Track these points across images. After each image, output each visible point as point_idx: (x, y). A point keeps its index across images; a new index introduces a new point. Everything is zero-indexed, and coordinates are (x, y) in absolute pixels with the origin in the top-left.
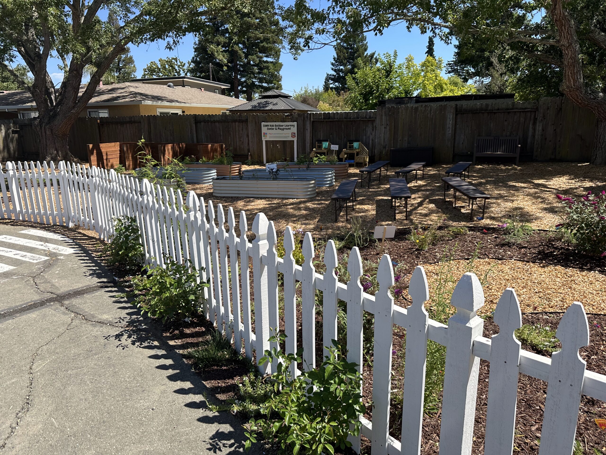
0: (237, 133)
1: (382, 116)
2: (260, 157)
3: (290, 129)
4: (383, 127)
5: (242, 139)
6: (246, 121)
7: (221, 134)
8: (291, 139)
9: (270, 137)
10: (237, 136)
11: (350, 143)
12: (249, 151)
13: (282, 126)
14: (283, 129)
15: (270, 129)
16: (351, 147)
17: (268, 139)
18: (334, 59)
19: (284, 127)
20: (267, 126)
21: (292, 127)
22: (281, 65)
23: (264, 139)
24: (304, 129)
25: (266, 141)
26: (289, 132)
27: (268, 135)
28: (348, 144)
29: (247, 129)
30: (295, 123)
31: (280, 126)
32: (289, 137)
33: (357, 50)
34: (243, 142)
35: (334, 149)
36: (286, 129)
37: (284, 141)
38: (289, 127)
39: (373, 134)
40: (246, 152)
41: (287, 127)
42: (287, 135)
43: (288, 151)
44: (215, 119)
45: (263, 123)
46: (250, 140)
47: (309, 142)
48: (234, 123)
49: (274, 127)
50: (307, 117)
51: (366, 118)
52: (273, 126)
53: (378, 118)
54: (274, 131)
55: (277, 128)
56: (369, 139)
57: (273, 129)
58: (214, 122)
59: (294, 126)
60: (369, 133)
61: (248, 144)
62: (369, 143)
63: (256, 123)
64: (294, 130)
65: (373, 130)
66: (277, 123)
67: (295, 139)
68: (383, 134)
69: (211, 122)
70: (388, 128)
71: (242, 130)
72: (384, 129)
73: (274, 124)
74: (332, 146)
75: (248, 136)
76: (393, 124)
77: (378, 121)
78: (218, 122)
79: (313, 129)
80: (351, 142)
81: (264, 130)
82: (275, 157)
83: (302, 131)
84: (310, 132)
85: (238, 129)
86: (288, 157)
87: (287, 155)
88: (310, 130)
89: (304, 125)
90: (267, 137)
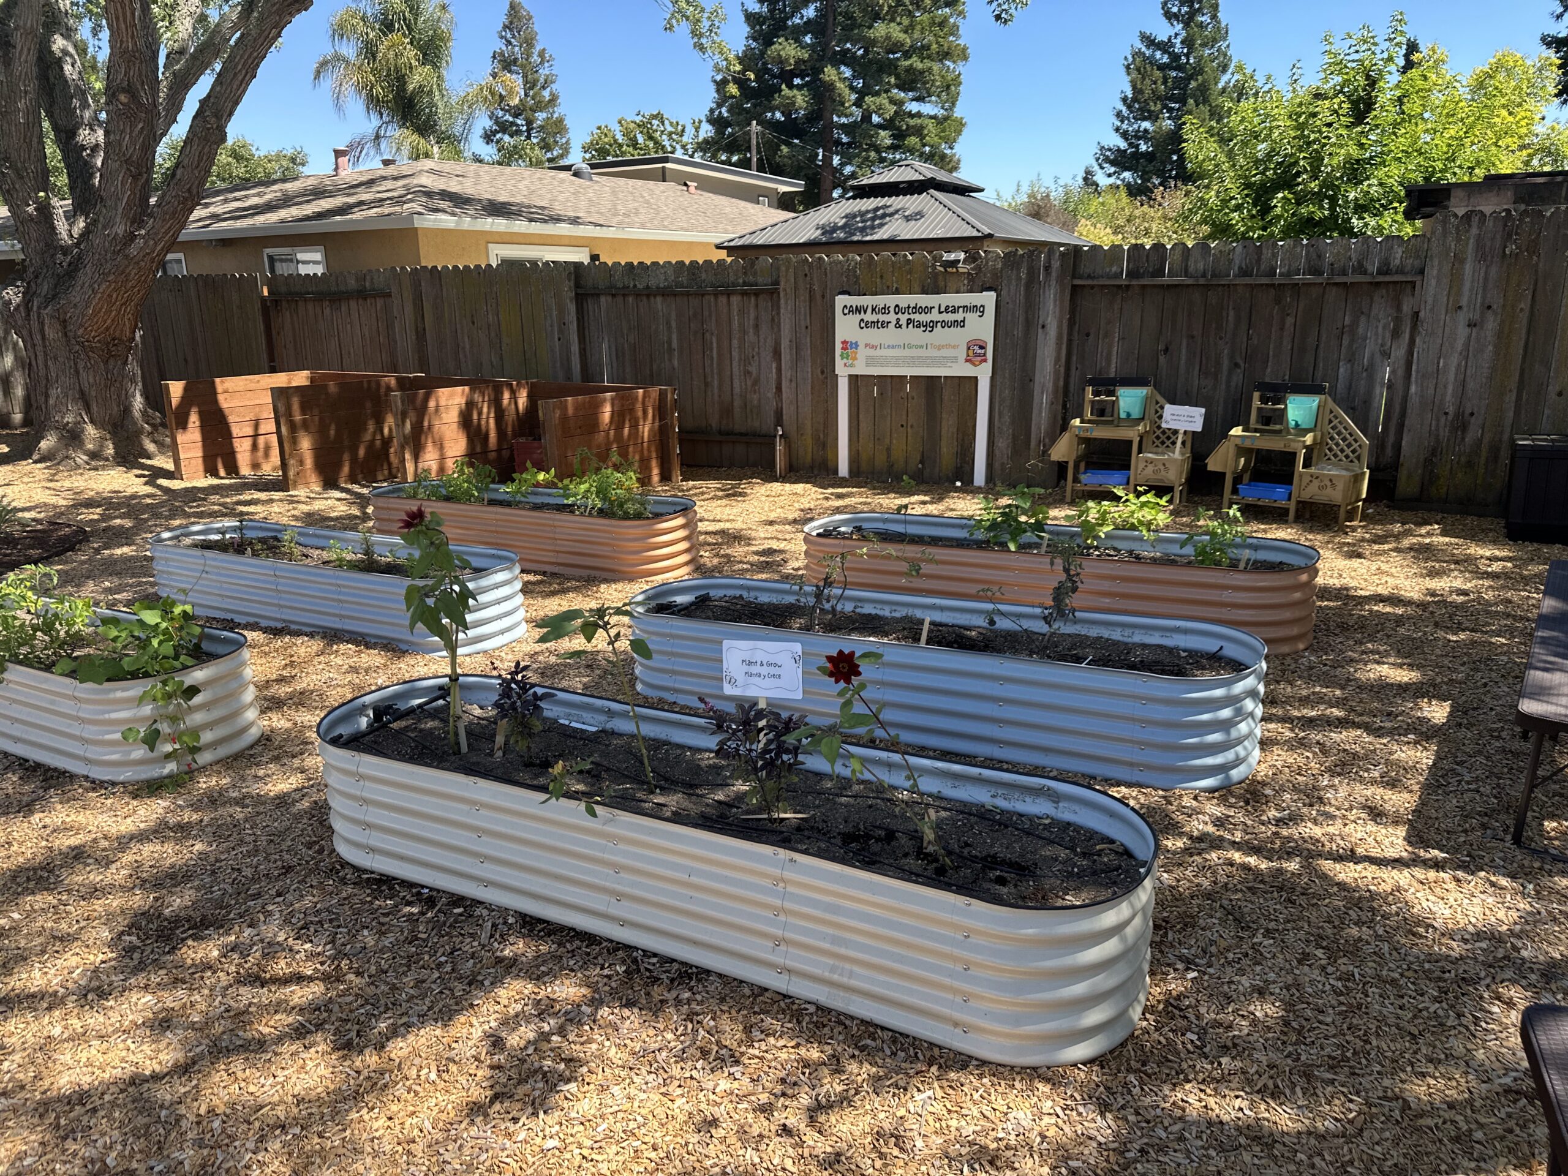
0: (735, 342)
1: (1459, 259)
2: (824, 445)
3: (962, 324)
4: (1462, 318)
5: (753, 369)
6: (773, 293)
7: (675, 344)
8: (965, 370)
9: (870, 361)
10: (735, 354)
11: (1264, 400)
12: (779, 422)
13: (928, 310)
14: (931, 326)
15: (874, 324)
16: (1273, 419)
17: (861, 369)
18: (1124, 100)
19: (935, 316)
20: (859, 310)
21: (971, 318)
22: (961, 125)
23: (842, 371)
24: (1031, 324)
25: (854, 379)
26: (959, 337)
27: (862, 353)
28: (1256, 403)
29: (775, 323)
30: (988, 299)
31: (917, 309)
32: (955, 359)
33: (1198, 71)
34: (756, 382)
35: (1182, 427)
36: (945, 324)
37: (932, 380)
38: (959, 316)
39: (1399, 352)
40: (770, 419)
41: (950, 317)
42: (944, 353)
43: (948, 425)
44: (653, 283)
45: (841, 301)
46: (786, 374)
47: (1050, 386)
48: (723, 300)
49: (892, 317)
50: (1047, 268)
51: (1360, 269)
52: (885, 310)
53: (1432, 272)
54: (889, 335)
55: (903, 318)
56: (1371, 378)
57: (884, 325)
58: (649, 293)
59: (980, 310)
60: (1370, 348)
61: (779, 388)
62: (1367, 402)
63: (811, 298)
64: (983, 328)
65: (1396, 334)
66: (904, 300)
67: (984, 373)
68: (1454, 360)
69: (638, 295)
70: (1491, 324)
71: (757, 326)
72: (1462, 331)
73: (890, 300)
74: (1169, 410)
75: (777, 354)
76: (1525, 305)
77: (1433, 287)
78: (666, 293)
79: (1072, 322)
80: (1276, 393)
81: (845, 328)
82: (888, 449)
83: (1019, 332)
84: (1059, 337)
85: (741, 325)
86: (947, 450)
87: (944, 443)
88: (1060, 327)
89: (1031, 306)
90: (855, 359)
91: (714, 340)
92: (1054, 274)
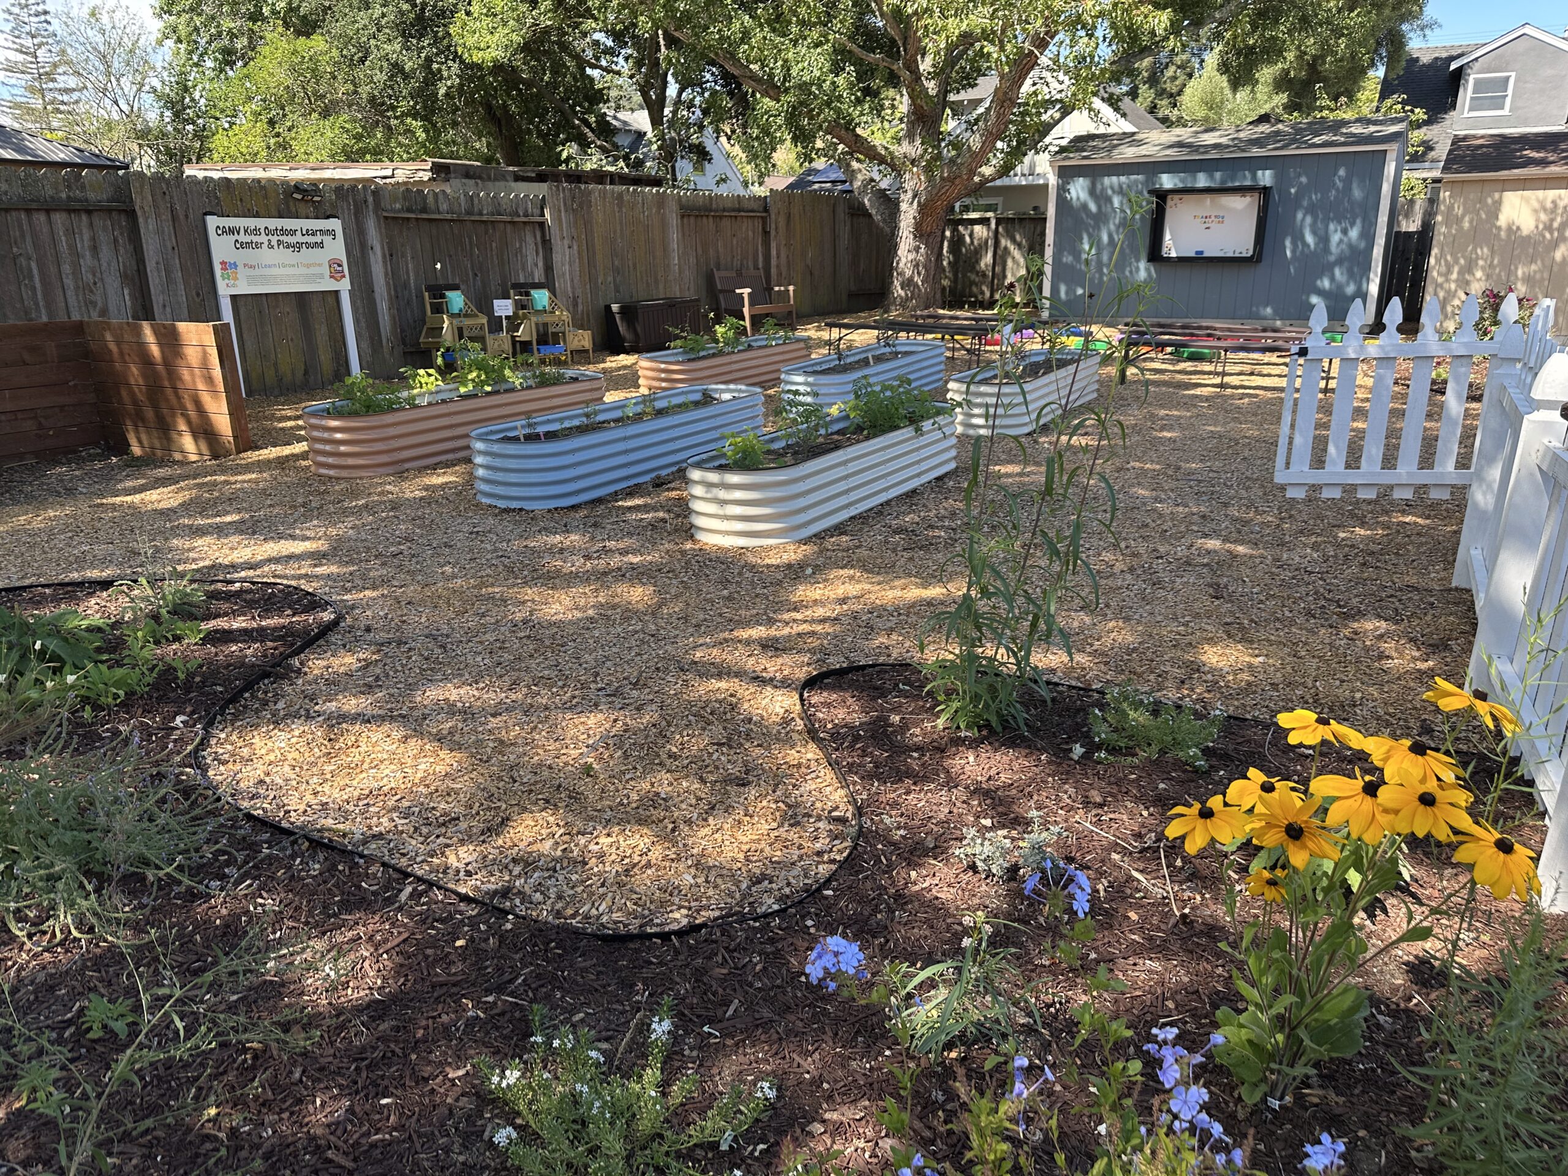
3: (321, 245)
4: (566, 242)
8: (327, 285)
9: (250, 280)
13: (292, 233)
14: (298, 247)
15: (248, 245)
17: (243, 289)
19: (299, 238)
20: (232, 231)
21: (327, 239)
24: (364, 246)
25: (234, 298)
26: (321, 257)
27: (241, 272)
28: (513, 297)
30: (335, 224)
31: (284, 232)
32: (322, 276)
35: (503, 314)
36: (309, 245)
37: (300, 296)
38: (318, 239)
39: (540, 264)
41: (310, 239)
42: (313, 270)
43: (321, 334)
45: (212, 222)
47: (386, 295)
49: (263, 239)
50: (365, 202)
51: (517, 214)
52: (256, 231)
53: (552, 217)
54: (265, 255)
57: (258, 245)
59: (332, 233)
63: (174, 218)
64: (337, 249)
65: (537, 253)
66: (270, 223)
67: (344, 286)
68: (567, 266)
70: (575, 246)
73: (261, 223)
74: (496, 303)
76: (584, 236)
77: (553, 227)
79: (390, 248)
81: (221, 248)
82: (276, 364)
83: (357, 252)
84: (384, 256)
85: (72, 247)
86: (325, 357)
87: (321, 352)
88: (383, 248)
89: (361, 232)
90: (236, 279)
91: (34, 265)
92: (371, 207)
